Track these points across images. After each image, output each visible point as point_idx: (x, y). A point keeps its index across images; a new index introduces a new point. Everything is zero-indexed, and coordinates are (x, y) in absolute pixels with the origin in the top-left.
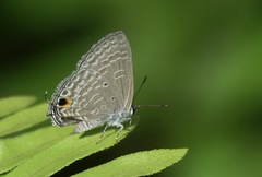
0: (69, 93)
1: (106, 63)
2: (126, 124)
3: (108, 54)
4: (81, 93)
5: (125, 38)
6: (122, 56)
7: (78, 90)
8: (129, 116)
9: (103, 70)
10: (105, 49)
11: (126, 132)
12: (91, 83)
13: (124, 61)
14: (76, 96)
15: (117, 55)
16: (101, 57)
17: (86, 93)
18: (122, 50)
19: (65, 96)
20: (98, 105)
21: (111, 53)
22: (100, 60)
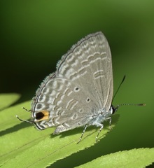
0: (44, 106)
1: (85, 63)
2: (106, 124)
3: (88, 54)
4: (55, 103)
5: (104, 39)
6: (102, 57)
7: (51, 101)
8: (109, 115)
9: (83, 70)
10: (85, 49)
11: (106, 131)
12: (62, 91)
13: (103, 62)
14: (51, 107)
15: (97, 56)
16: (81, 57)
17: (60, 102)
18: (102, 50)
19: (40, 110)
20: (75, 110)
21: (90, 53)
22: (80, 61)
